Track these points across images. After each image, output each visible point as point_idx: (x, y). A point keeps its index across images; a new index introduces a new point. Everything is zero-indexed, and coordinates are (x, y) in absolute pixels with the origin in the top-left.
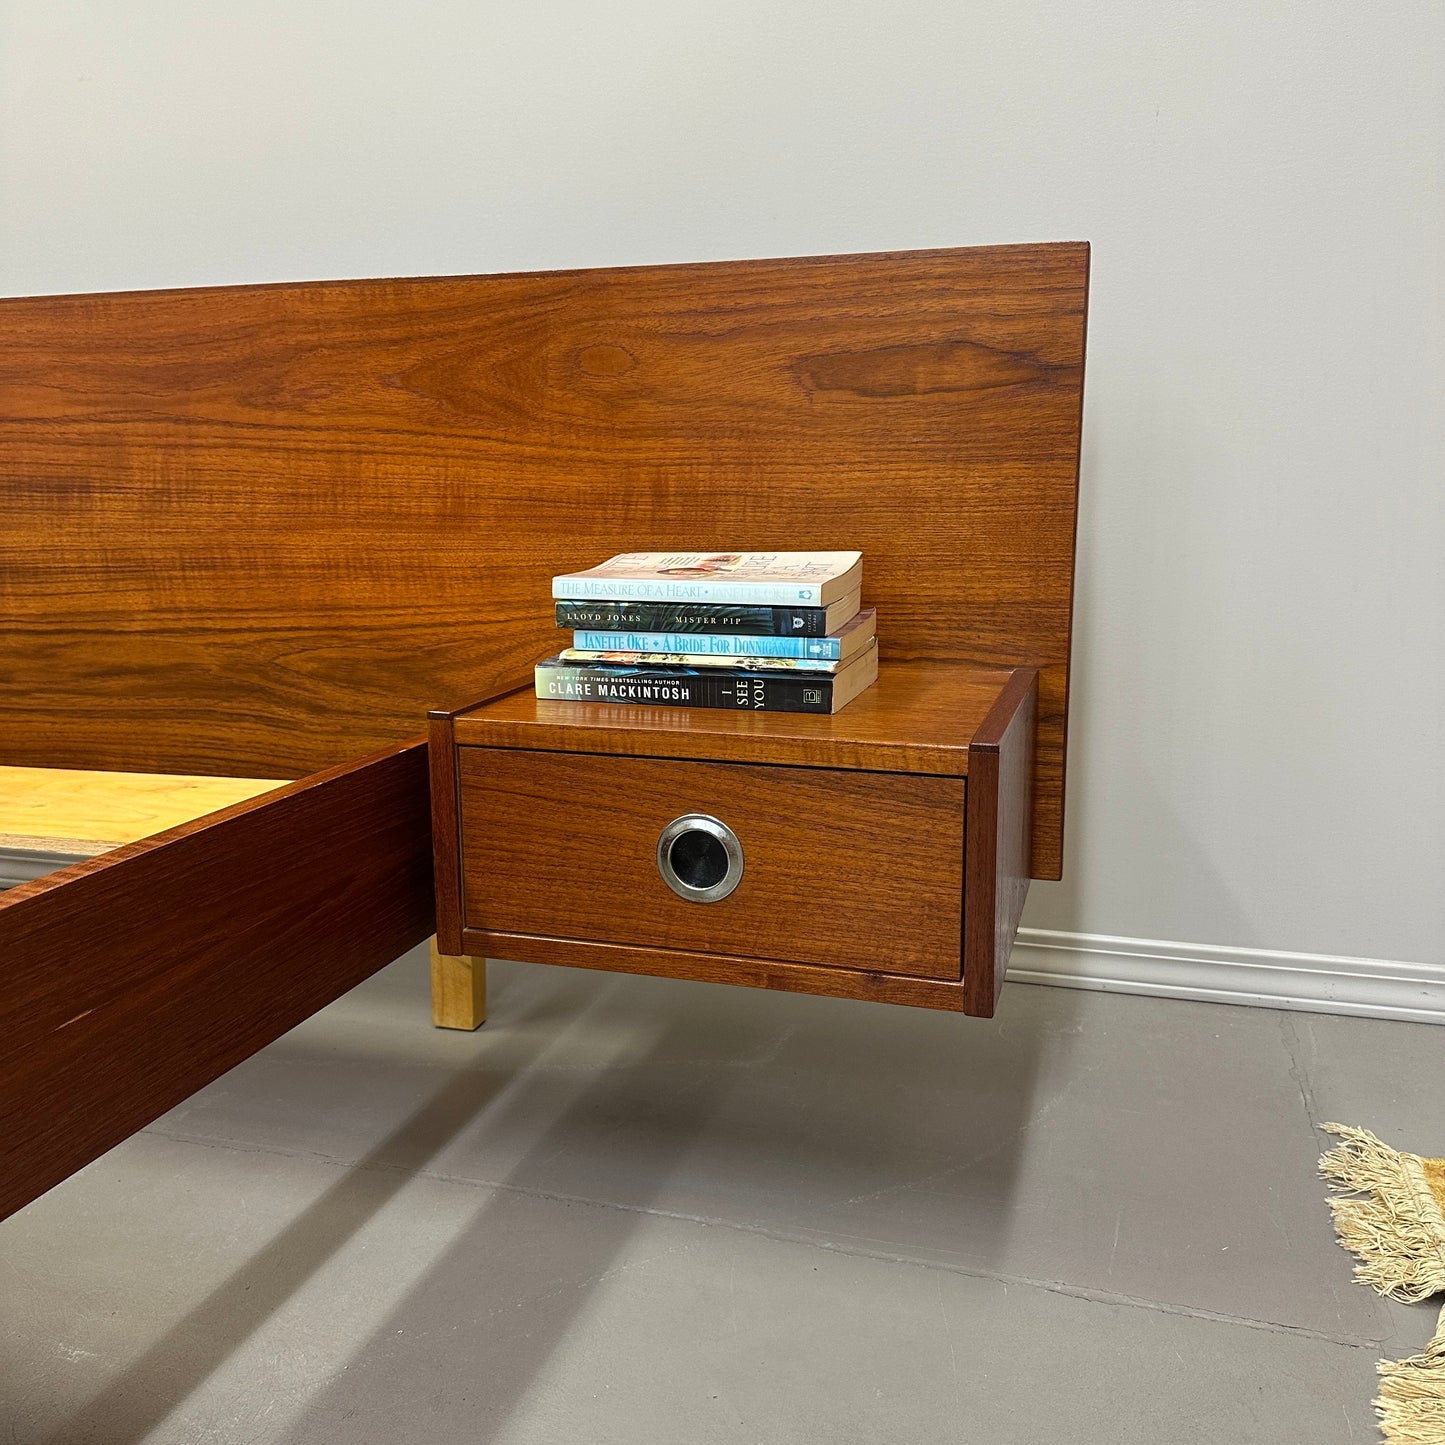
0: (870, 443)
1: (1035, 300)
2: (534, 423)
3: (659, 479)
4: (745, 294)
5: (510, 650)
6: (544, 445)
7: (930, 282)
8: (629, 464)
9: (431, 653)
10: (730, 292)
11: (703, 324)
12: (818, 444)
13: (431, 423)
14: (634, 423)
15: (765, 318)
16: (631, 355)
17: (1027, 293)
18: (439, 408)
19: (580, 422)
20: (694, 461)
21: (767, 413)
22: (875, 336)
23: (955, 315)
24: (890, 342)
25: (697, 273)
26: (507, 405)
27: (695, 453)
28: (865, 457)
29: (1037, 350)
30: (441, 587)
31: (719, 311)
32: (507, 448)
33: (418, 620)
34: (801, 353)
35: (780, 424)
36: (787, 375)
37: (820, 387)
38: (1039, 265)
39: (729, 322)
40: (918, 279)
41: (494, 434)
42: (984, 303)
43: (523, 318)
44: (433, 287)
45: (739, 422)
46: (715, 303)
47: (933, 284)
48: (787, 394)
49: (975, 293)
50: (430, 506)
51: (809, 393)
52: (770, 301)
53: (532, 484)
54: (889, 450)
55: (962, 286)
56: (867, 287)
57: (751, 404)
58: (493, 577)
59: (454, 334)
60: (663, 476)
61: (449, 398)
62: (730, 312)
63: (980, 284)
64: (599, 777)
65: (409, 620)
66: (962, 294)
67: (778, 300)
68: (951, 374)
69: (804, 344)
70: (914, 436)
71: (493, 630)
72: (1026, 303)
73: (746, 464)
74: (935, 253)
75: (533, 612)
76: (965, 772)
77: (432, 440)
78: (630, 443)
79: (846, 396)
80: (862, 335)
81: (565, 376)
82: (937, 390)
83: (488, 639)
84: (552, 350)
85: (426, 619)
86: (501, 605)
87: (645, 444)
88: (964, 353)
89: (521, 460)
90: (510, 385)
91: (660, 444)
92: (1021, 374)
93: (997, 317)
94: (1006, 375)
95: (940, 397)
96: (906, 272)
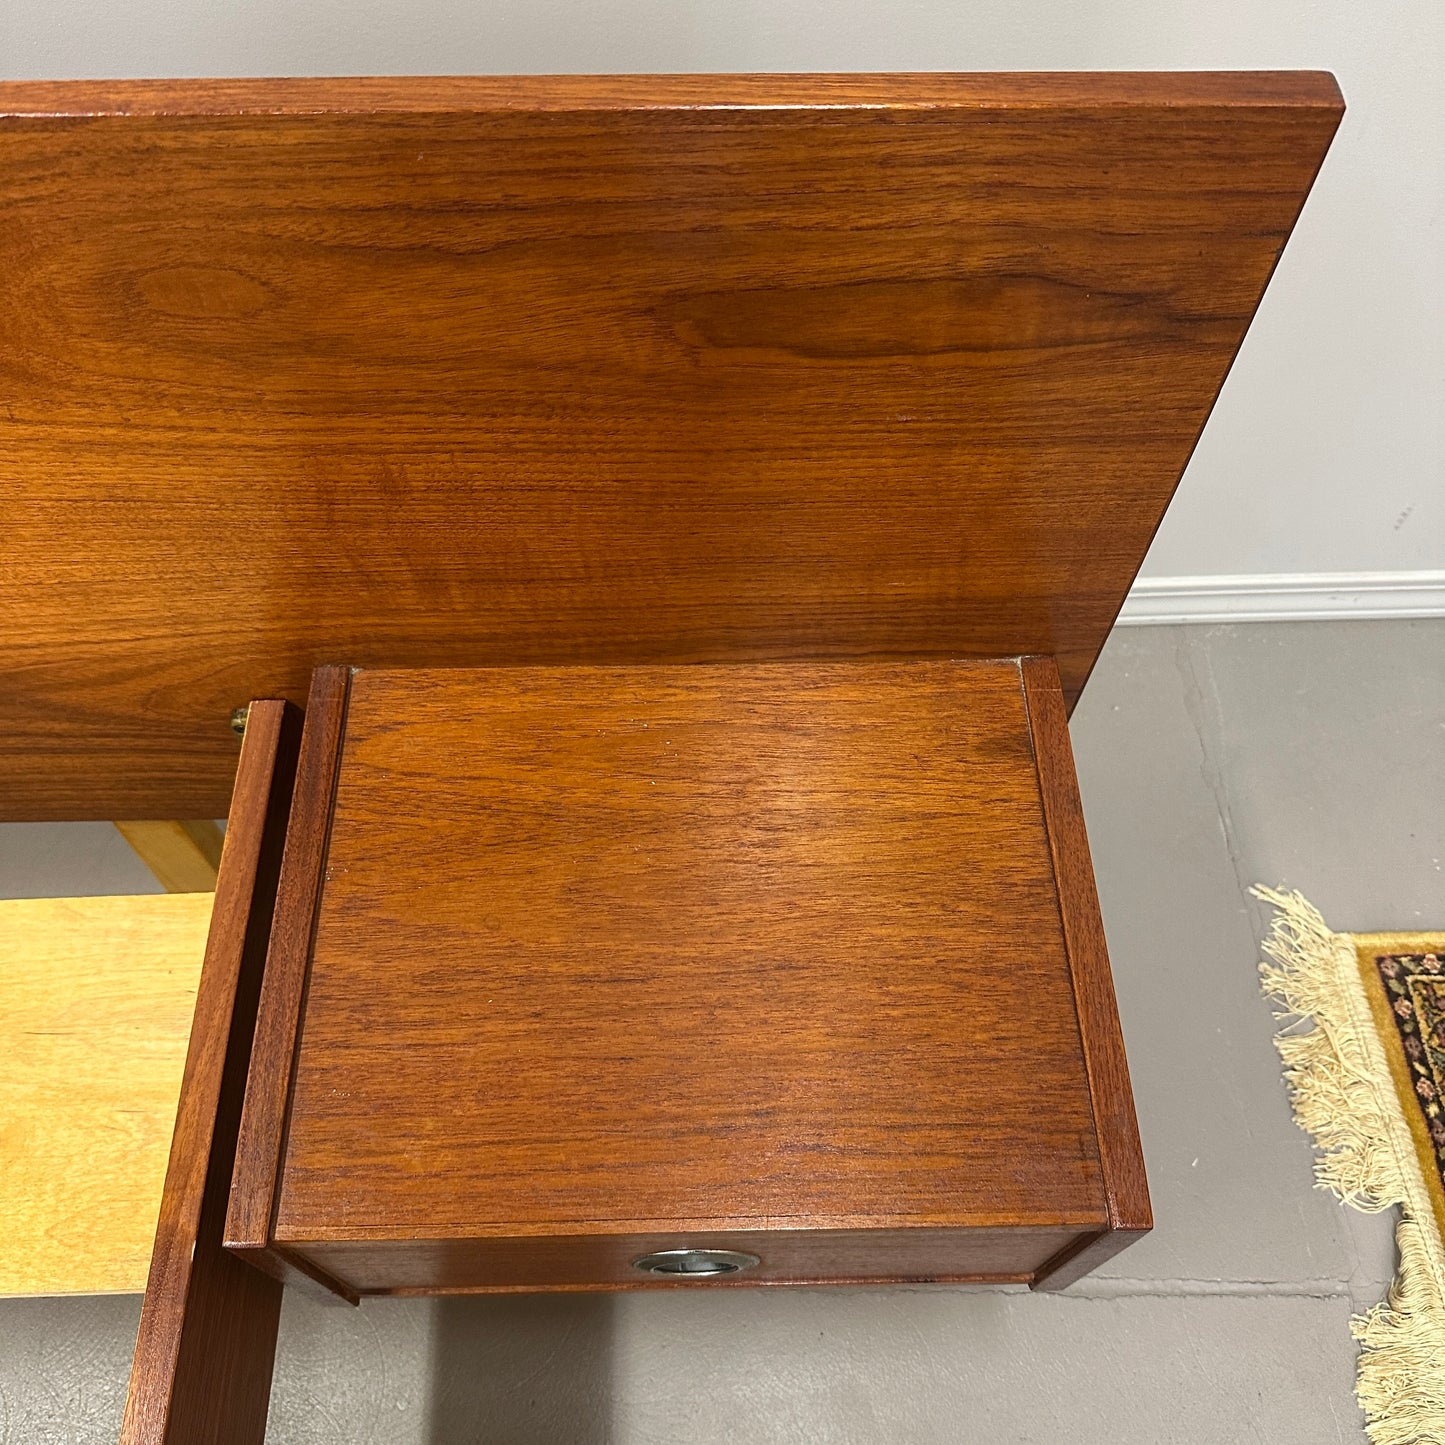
0: (815, 423)
2: (68, 393)
3: (389, 472)
4: (527, 179)
5: (160, 668)
6: (110, 425)
7: (973, 171)
8: (311, 449)
10: (490, 174)
11: (431, 232)
12: (712, 424)
14: (305, 392)
15: (582, 224)
16: (264, 284)
17: (1181, 196)
19: (178, 391)
20: (453, 447)
21: (602, 381)
22: (836, 262)
23: (1019, 228)
24: (869, 273)
25: (398, 133)
27: (460, 437)
28: (805, 441)
29: (1172, 292)
31: (464, 209)
32: (24, 430)
34: (671, 287)
35: (632, 397)
36: (642, 323)
38: (1222, 148)
39: (495, 230)
40: (946, 163)
42: (1081, 211)
45: (542, 393)
46: (453, 194)
47: (982, 174)
48: (643, 352)
49: (1070, 193)
51: (691, 351)
52: (591, 194)
53: (108, 479)
54: (852, 432)
55: (1047, 179)
56: (825, 175)
57: (567, 367)
58: (86, 595)
60: (394, 467)
62: (495, 210)
63: (1082, 178)
66: (1039, 193)
68: (990, 324)
70: (901, 413)
71: (115, 649)
72: (1173, 215)
73: (568, 451)
75: (186, 629)
78: (306, 421)
79: (774, 356)
80: (809, 261)
81: (113, 319)
82: (957, 349)
83: (112, 659)
86: (119, 623)
87: (339, 422)
88: (1025, 294)
91: (375, 423)
92: (1127, 327)
93: (1106, 235)
94: (1103, 328)
95: (960, 358)
96: (917, 149)
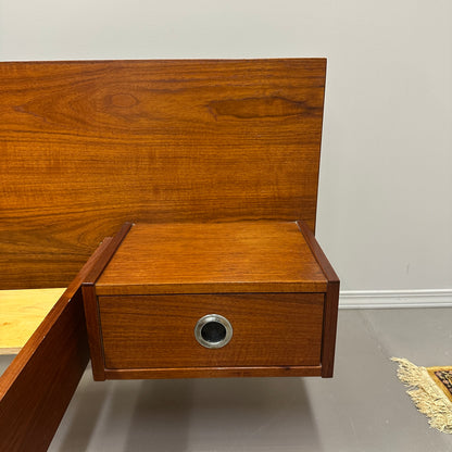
0: (241, 137)
1: (305, 81)
2: (91, 127)
3: (151, 152)
4: (186, 74)
5: (87, 223)
6: (97, 137)
8: (137, 145)
9: (48, 226)
10: (180, 73)
11: (168, 86)
12: (220, 137)
13: (41, 127)
14: (138, 128)
15: (195, 84)
17: (302, 78)
18: (45, 121)
20: (166, 144)
21: (197, 125)
22: (242, 93)
23: (275, 86)
24: (248, 96)
26: (78, 120)
27: (167, 141)
28: (239, 143)
29: (306, 101)
30: (51, 199)
31: (175, 81)
32: (79, 138)
33: (41, 213)
34: (211, 100)
35: (203, 129)
36: (206, 109)
37: (221, 114)
38: (307, 67)
39: (179, 86)
40: (260, 71)
41: (72, 132)
42: (285, 81)
43: (83, 81)
44: (37, 66)
46: (173, 77)
47: (266, 73)
48: (206, 116)
49: (282, 77)
50: (43, 164)
51: (215, 117)
52: (197, 77)
53: (92, 154)
54: (249, 140)
55: (278, 74)
56: (239, 73)
57: (191, 120)
59: (49, 88)
60: (153, 150)
61: (49, 117)
62: (179, 82)
63: (284, 74)
65: (36, 213)
66: (277, 77)
67: (200, 77)
68: (273, 110)
69: (212, 96)
71: (77, 216)
72: (302, 82)
73: (190, 145)
74: (266, 60)
75: (97, 208)
76: (325, 290)
77: (41, 135)
78: (137, 136)
79: (231, 118)
80: (237, 93)
81: (105, 107)
82: (267, 116)
83: (77, 220)
84: (99, 95)
85: (46, 213)
86: (82, 205)
87: (144, 137)
88: (278, 102)
89: (87, 143)
90: (78, 111)
92: (300, 110)
93: (291, 87)
94: (294, 111)
95: (268, 119)
96: (255, 67)
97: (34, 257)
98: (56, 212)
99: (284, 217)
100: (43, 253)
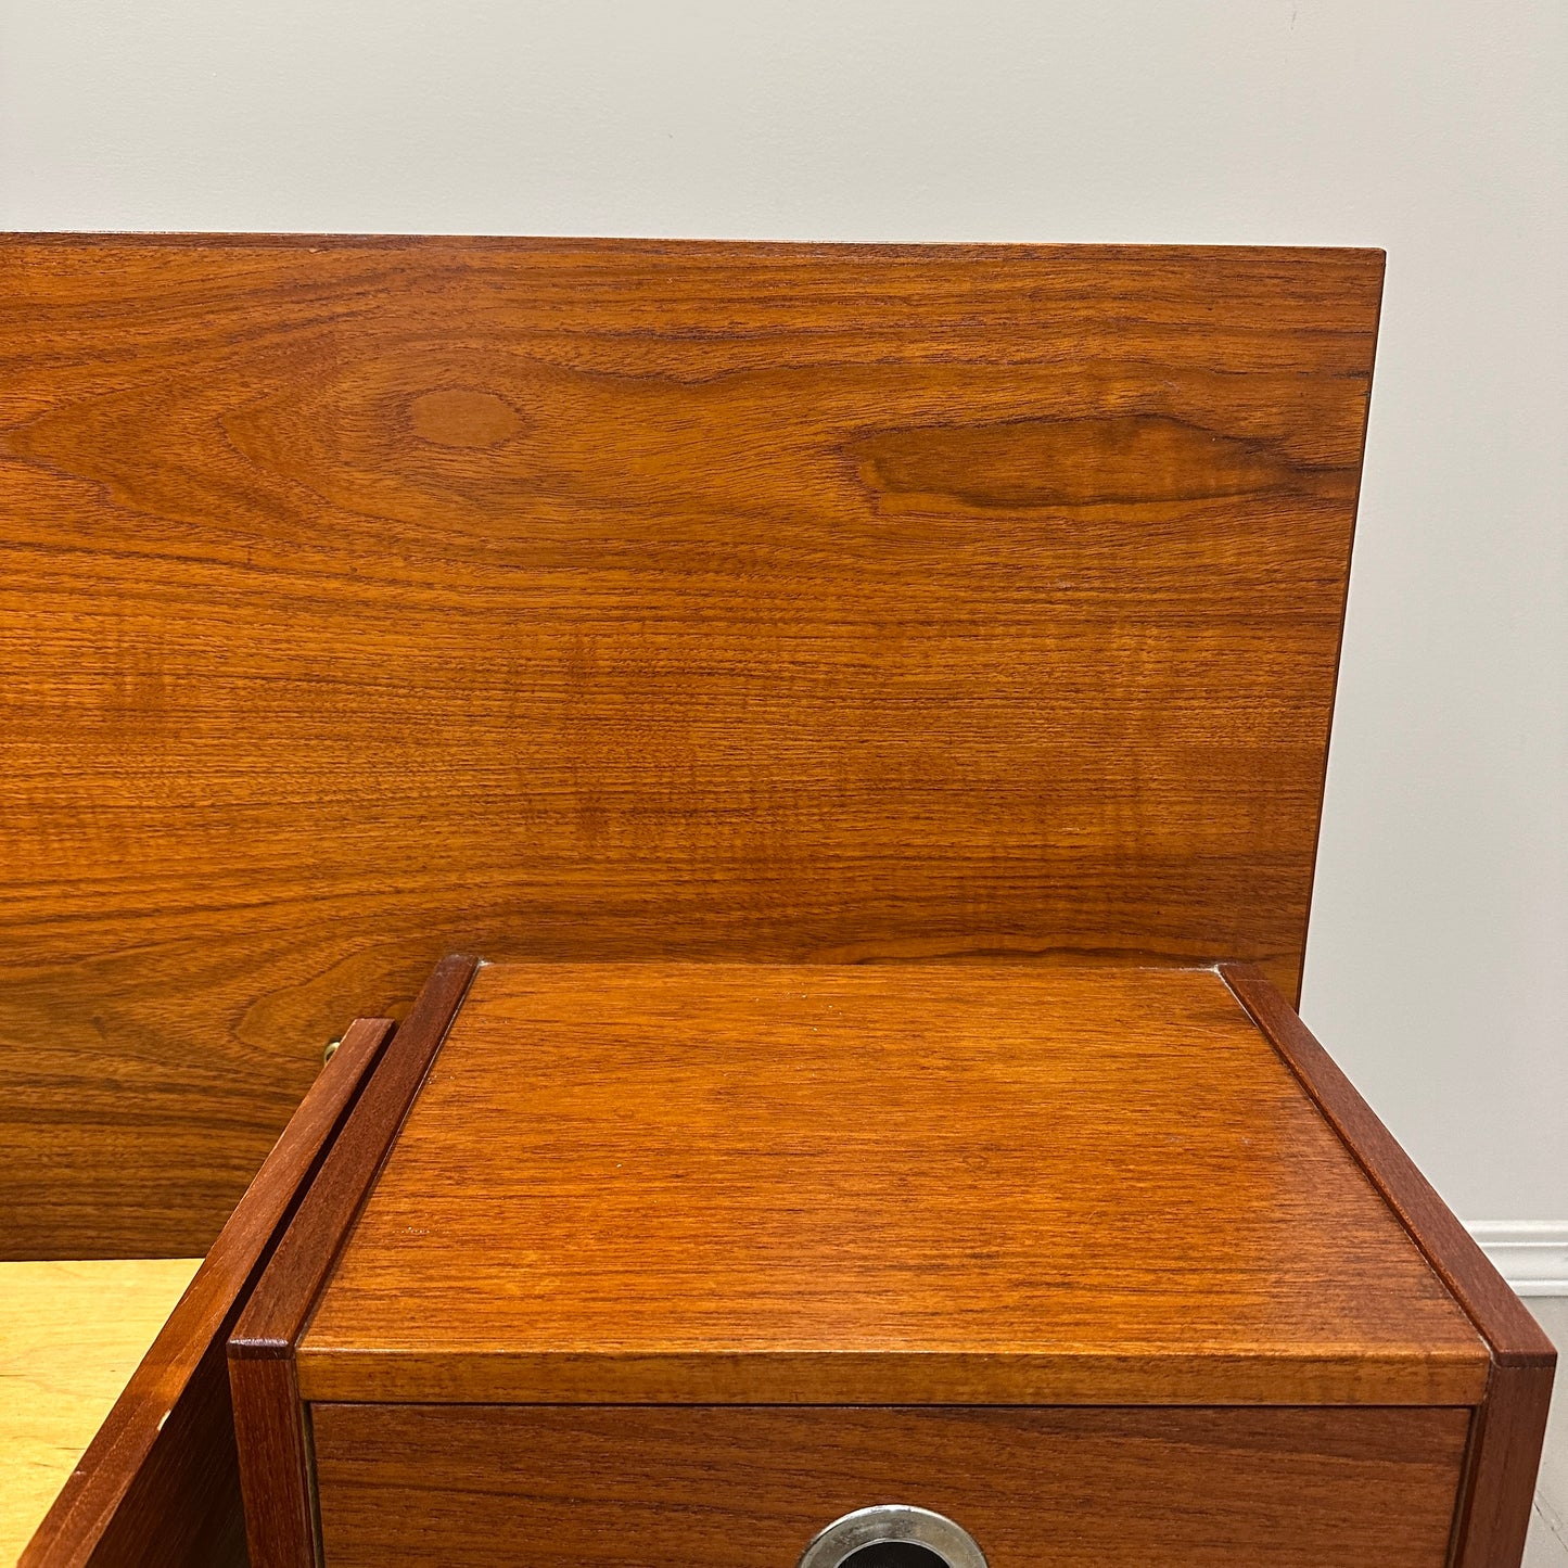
0: (981, 589)
1: (1282, 351)
2: (311, 534)
3: (579, 647)
4: (750, 307)
5: (272, 957)
6: (336, 576)
7: (1107, 305)
8: (515, 613)
9: (103, 968)
10: (722, 301)
11: (666, 359)
12: (887, 588)
13: (82, 528)
14: (525, 540)
15: (790, 354)
16: (517, 410)
17: (1274, 334)
18: (100, 500)
19: (411, 535)
20: (646, 613)
21: (790, 531)
22: (997, 397)
23: (1144, 367)
24: (1025, 411)
25: (654, 258)
26: (252, 498)
27: (652, 599)
28: (972, 612)
29: (1287, 436)
30: (120, 844)
31: (698, 336)
32: (254, 580)
33: (72, 906)
34: (859, 422)
35: (815, 551)
36: (831, 461)
37: (896, 487)
38: (1296, 288)
39: (718, 358)
40: (1083, 298)
41: (224, 552)
43: (283, 327)
44: (74, 256)
45: (736, 545)
46: (689, 320)
47: (1112, 309)
48: (832, 498)
49: (1184, 330)
50: (86, 692)
51: (872, 496)
52: (799, 323)
53: (311, 649)
54: (1016, 601)
55: (1163, 315)
56: (989, 307)
57: (761, 512)
58: (232, 824)
59: (129, 353)
60: (586, 639)
61: (121, 480)
62: (721, 338)
63: (1193, 314)
64: (659, 1448)
65: (51, 907)
66: (1160, 330)
67: (812, 321)
68: (1132, 472)
69: (865, 407)
70: (1064, 577)
71: (235, 921)
72: (1271, 353)
73: (751, 621)
74: (1114, 253)
75: (321, 887)
76: (1475, 1397)
77: (85, 563)
78: (518, 577)
79: (944, 503)
80: (976, 396)
81: (379, 445)
82: (1105, 499)
83: (225, 940)
84: (351, 391)
85: (90, 906)
86: (253, 876)
87: (547, 579)
88: (1160, 436)
89: (289, 604)
90: (255, 458)
91: (579, 581)
92: (1255, 476)
93: (1220, 375)
94: (1232, 478)
95: (1110, 511)
96: (1059, 283)
97: (31, 1097)
98: (135, 904)
99: (1160, 945)
100: (76, 1082)
